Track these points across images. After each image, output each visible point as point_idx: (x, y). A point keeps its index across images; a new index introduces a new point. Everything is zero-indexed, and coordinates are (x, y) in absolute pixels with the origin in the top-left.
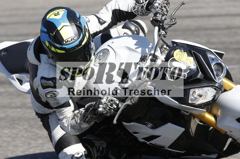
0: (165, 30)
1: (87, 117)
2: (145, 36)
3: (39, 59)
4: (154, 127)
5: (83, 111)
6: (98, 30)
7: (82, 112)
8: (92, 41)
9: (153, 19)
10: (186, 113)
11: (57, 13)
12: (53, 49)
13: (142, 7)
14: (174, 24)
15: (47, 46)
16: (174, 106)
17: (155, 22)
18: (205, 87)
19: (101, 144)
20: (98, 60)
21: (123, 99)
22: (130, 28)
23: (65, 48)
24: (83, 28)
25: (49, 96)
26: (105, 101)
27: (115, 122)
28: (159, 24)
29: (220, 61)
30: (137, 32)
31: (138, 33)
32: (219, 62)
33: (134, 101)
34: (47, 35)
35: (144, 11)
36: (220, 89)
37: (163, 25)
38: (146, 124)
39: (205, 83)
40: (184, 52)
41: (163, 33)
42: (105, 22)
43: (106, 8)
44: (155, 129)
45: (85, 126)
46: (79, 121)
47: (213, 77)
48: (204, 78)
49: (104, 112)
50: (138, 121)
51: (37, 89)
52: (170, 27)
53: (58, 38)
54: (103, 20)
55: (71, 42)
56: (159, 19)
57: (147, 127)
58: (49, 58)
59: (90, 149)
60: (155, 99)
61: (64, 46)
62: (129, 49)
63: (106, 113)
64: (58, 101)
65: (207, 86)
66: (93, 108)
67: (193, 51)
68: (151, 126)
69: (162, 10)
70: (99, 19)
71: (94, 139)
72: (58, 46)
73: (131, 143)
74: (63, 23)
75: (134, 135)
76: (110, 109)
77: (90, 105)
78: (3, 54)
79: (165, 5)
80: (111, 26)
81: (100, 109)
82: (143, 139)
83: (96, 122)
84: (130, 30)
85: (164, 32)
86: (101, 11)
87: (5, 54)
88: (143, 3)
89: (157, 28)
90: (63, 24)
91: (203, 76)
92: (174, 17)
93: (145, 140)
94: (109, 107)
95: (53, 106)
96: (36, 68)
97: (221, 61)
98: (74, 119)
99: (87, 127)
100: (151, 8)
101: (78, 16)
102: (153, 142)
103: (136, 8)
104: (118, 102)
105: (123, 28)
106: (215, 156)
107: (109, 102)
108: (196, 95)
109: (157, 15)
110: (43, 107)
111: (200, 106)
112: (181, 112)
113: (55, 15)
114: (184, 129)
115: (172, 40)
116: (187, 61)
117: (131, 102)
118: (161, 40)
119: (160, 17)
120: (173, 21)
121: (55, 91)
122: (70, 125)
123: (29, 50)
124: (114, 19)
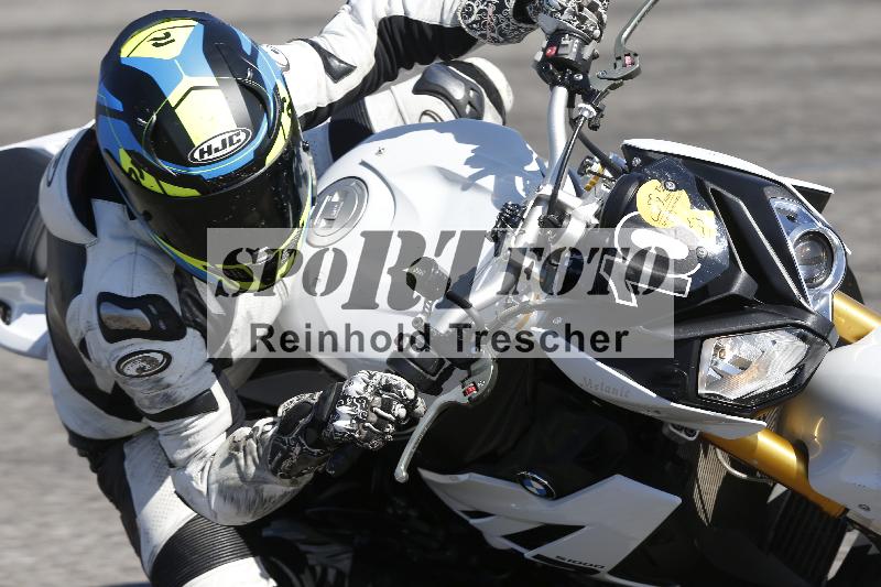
0: (597, 102)
2: (504, 123)
3: (88, 221)
4: (557, 491)
5: (271, 430)
6: (324, 104)
8: (306, 149)
9: (545, 56)
10: (683, 435)
11: (161, 35)
12: (149, 181)
13: (500, 7)
14: (629, 77)
15: (127, 170)
16: (638, 405)
17: (555, 69)
18: (765, 329)
19: (329, 557)
20: (324, 223)
21: (434, 383)
22: (447, 91)
23: (199, 176)
24: (270, 98)
25: (131, 370)
26: (361, 391)
27: (401, 472)
28: (571, 77)
29: (820, 224)
30: (471, 106)
31: (478, 113)
32: (816, 229)
33: (477, 390)
34: (126, 124)
35: (508, 25)
36: (825, 338)
37: (586, 81)
38: (522, 481)
39: (761, 316)
40: (678, 188)
41: (586, 114)
42: (349, 70)
43: (350, 13)
44: (558, 498)
45: (278, 490)
46: (252, 469)
47: (795, 291)
48: (757, 295)
49: (357, 436)
50: (491, 465)
51: (83, 343)
52: (613, 87)
53: (168, 137)
54: (341, 61)
55: (224, 152)
56: (572, 57)
58: (132, 217)
59: (289, 580)
61: (195, 172)
62: (449, 177)
63: (367, 440)
64: (169, 390)
65: (773, 328)
66: (313, 419)
67: (710, 186)
68: (545, 486)
69: (583, 19)
70: (325, 56)
71: (303, 537)
72: (169, 168)
74: (190, 75)
75: (473, 521)
76: (382, 421)
77: (297, 407)
80: (371, 84)
81: (342, 424)
82: (509, 537)
83: (324, 472)
84: (447, 97)
85: (593, 110)
86: (334, 25)
89: (561, 93)
90: (187, 82)
91: (754, 286)
92: (630, 47)
93: (515, 542)
94: (376, 413)
97: (824, 224)
98: (233, 464)
99: (286, 494)
100: (537, 11)
101: (247, 49)
102: (550, 550)
103: (476, 10)
104: (411, 394)
105: (418, 90)
107: (377, 393)
108: (726, 361)
109: (563, 42)
110: (102, 412)
111: (745, 406)
112: (665, 431)
113: (156, 45)
114: (678, 501)
115: (626, 142)
116: (692, 230)
117: (465, 393)
118: (579, 142)
119: (575, 50)
120: (625, 66)
121: (158, 352)
122: (214, 487)
123: (49, 184)
124: (386, 56)
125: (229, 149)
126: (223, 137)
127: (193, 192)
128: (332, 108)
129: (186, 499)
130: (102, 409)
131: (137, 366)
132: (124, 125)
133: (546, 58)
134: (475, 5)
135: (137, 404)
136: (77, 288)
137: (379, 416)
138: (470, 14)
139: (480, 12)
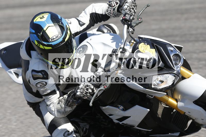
0: (133, 28)
1: (69, 102)
3: (30, 55)
5: (67, 97)
6: (79, 31)
7: (65, 98)
10: (150, 97)
12: (41, 46)
13: (114, 9)
14: (140, 23)
15: (36, 45)
16: (140, 90)
17: (125, 21)
18: (165, 74)
19: (84, 125)
21: (98, 86)
24: (65, 27)
25: (39, 86)
26: (82, 87)
27: (91, 104)
28: (128, 23)
32: (177, 53)
33: (107, 87)
35: (116, 13)
36: (178, 76)
37: (131, 24)
38: (118, 107)
39: (165, 71)
40: (148, 45)
41: (131, 30)
42: (84, 24)
43: (84, 12)
44: (125, 111)
45: (69, 109)
47: (172, 66)
48: (164, 67)
49: (81, 96)
50: (112, 104)
51: (29, 80)
52: (136, 25)
53: (44, 37)
54: (82, 22)
56: (128, 19)
57: (119, 109)
60: (125, 85)
61: (50, 43)
63: (84, 97)
65: (167, 73)
67: (155, 44)
68: (123, 108)
69: (131, 11)
70: (79, 21)
72: (45, 43)
73: (109, 126)
74: (48, 24)
75: (110, 117)
76: (86, 93)
78: (3, 53)
79: (133, 7)
81: (78, 93)
82: (117, 120)
84: (103, 32)
86: (81, 15)
87: (4, 53)
88: (115, 6)
89: (126, 26)
90: (48, 25)
91: (164, 65)
92: (140, 17)
95: (42, 94)
96: (28, 63)
97: (179, 52)
98: (59, 104)
99: (70, 110)
100: (121, 10)
101: (60, 18)
102: (125, 122)
104: (92, 87)
106: (177, 134)
107: (85, 87)
108: (158, 81)
109: (126, 16)
110: (34, 97)
111: (161, 90)
112: (147, 96)
115: (139, 36)
116: (150, 53)
117: (104, 88)
118: (129, 36)
119: (129, 17)
120: (139, 20)
121: (44, 82)
122: (56, 110)
123: (22, 48)
124: (92, 21)
125: (57, 38)
126: (56, 36)
127: (50, 48)
128: (80, 32)
129: (50, 112)
130: (34, 96)
131: (40, 85)
132: (35, 35)
133: (123, 19)
134: (109, 9)
135: (40, 93)
136: (28, 69)
137: (86, 92)
138: (108, 11)
139: (110, 11)
